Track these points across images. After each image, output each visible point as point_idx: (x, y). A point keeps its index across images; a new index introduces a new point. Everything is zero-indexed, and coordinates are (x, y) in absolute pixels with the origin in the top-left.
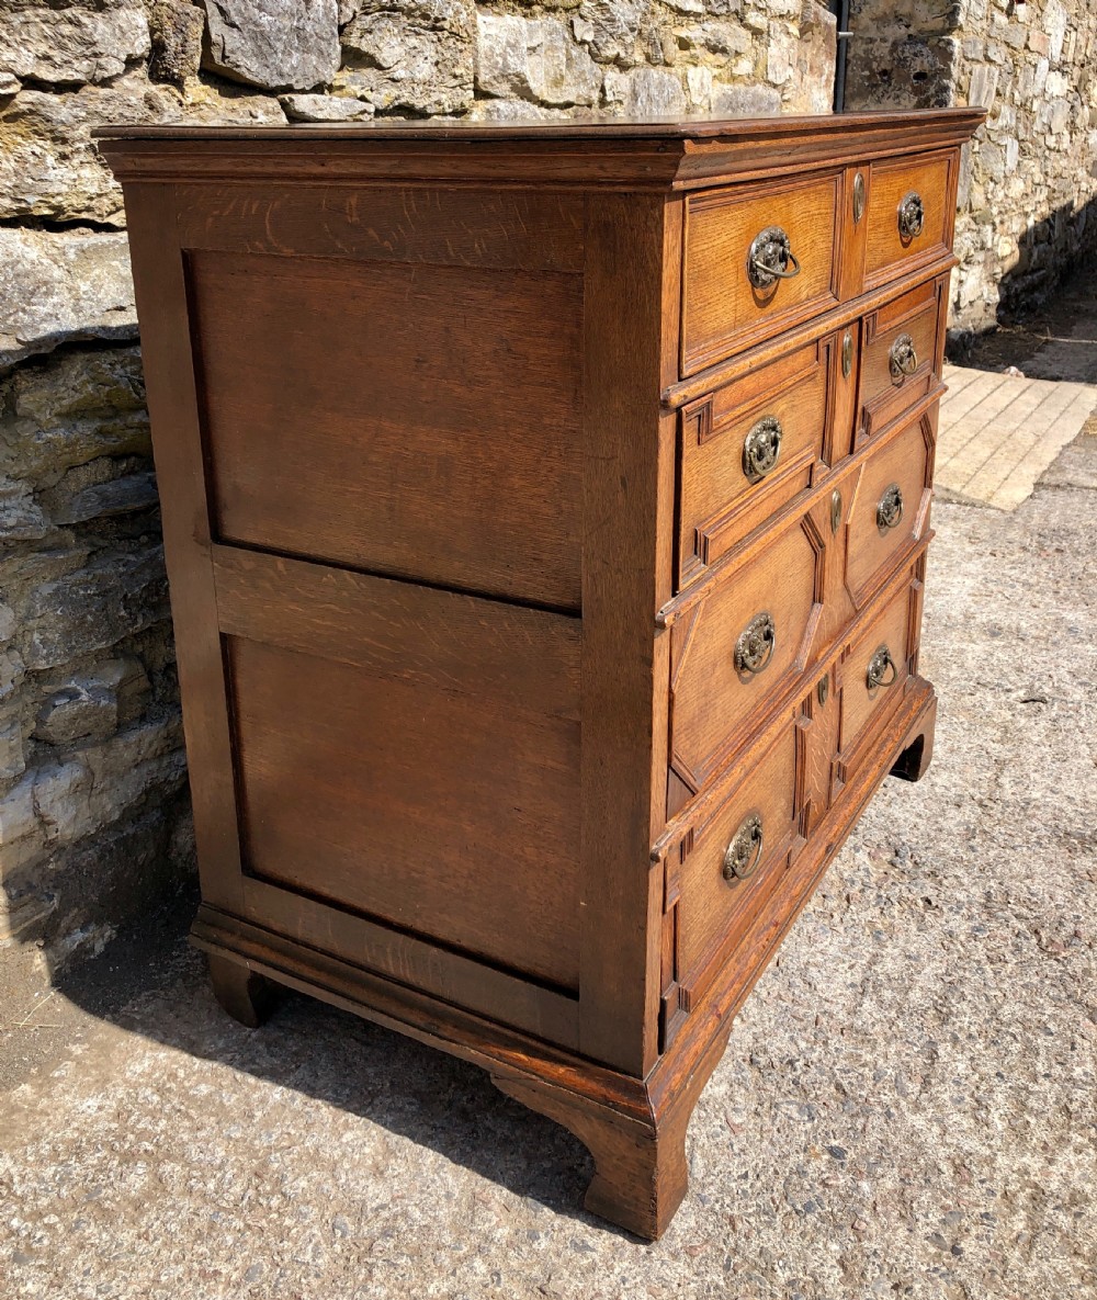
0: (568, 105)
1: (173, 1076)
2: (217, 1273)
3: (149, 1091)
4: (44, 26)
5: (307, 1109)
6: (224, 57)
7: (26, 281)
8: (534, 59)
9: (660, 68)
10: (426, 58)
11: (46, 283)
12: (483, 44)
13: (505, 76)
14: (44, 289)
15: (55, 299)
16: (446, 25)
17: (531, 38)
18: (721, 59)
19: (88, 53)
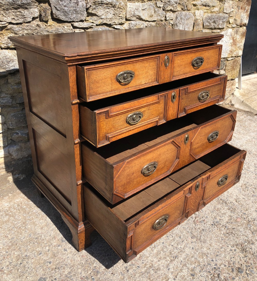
0: (154, 21)
1: (21, 203)
2: (8, 237)
3: (16, 205)
4: (13, 13)
5: (38, 215)
6: (56, 16)
7: (8, 59)
8: (144, 11)
9: (186, 11)
10: (111, 13)
11: (12, 60)
12: (128, 9)
13: (134, 16)
14: (12, 61)
15: (14, 63)
16: (117, 6)
17: (143, 7)
18: (208, 8)
19: (23, 17)
